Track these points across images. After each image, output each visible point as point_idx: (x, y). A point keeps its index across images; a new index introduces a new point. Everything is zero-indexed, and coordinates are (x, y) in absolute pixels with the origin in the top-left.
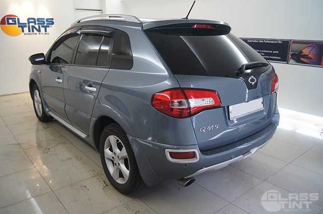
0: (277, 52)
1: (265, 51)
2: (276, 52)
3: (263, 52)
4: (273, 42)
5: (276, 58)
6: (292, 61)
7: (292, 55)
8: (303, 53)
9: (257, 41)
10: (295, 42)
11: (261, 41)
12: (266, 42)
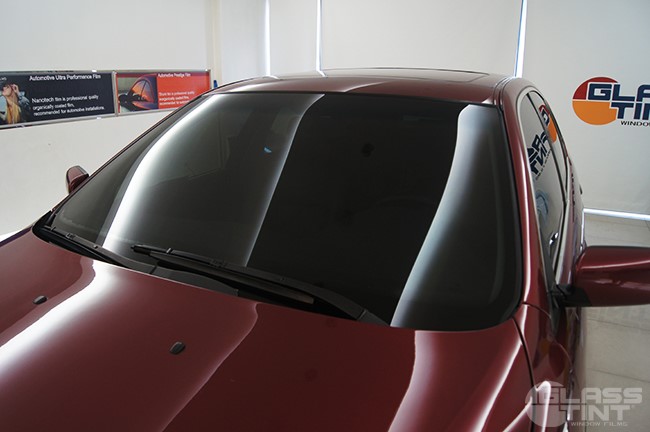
0: (95, 97)
1: (73, 98)
2: (93, 97)
3: (70, 102)
4: (84, 77)
5: (97, 108)
6: (123, 110)
7: (120, 98)
8: (133, 92)
9: (53, 78)
10: (120, 75)
11: (61, 78)
12: (72, 78)
